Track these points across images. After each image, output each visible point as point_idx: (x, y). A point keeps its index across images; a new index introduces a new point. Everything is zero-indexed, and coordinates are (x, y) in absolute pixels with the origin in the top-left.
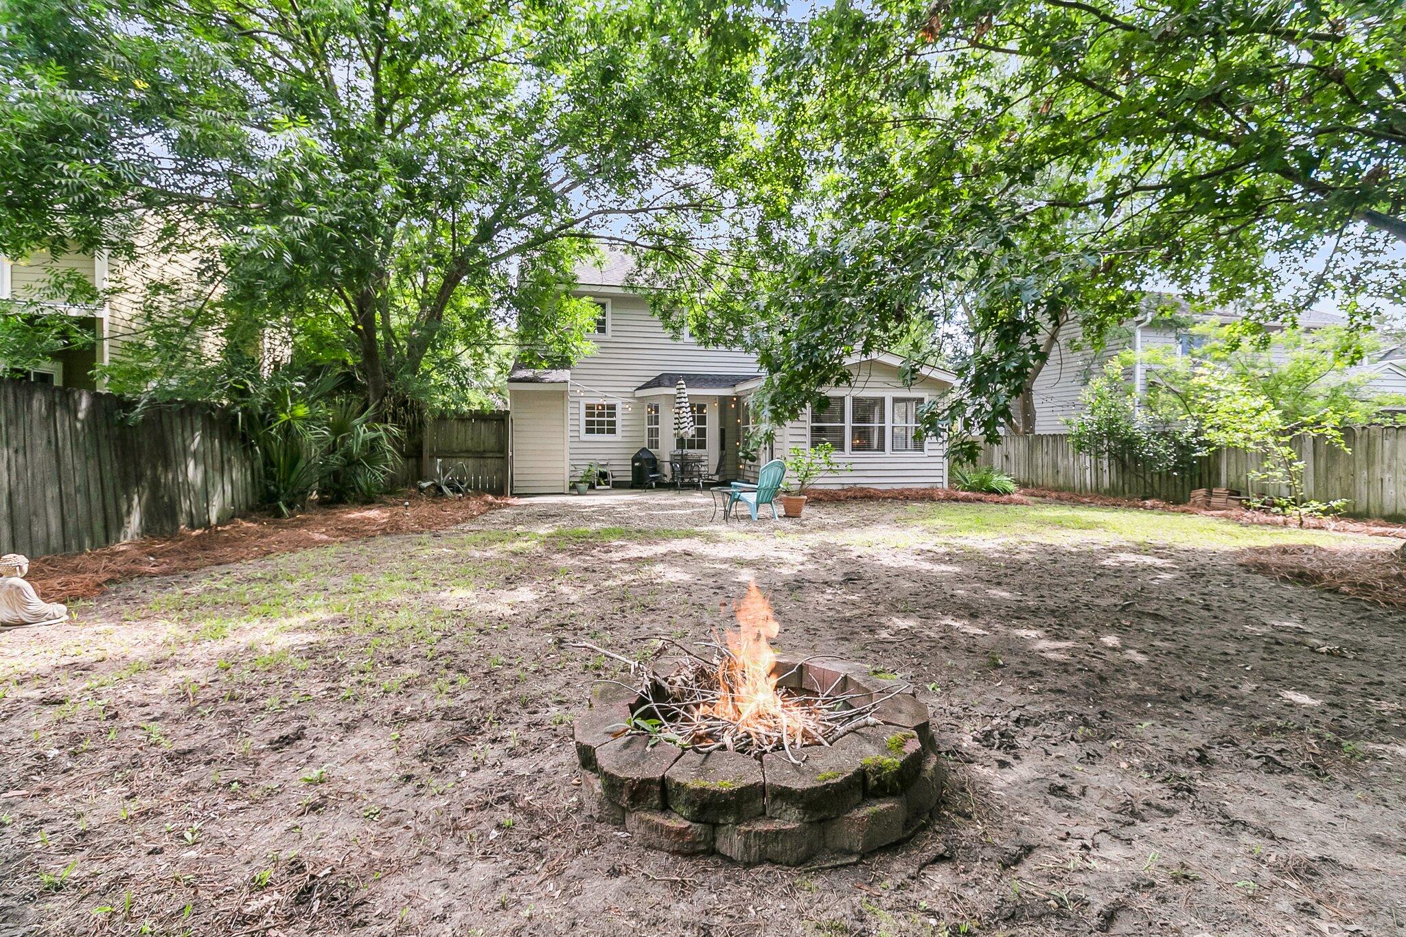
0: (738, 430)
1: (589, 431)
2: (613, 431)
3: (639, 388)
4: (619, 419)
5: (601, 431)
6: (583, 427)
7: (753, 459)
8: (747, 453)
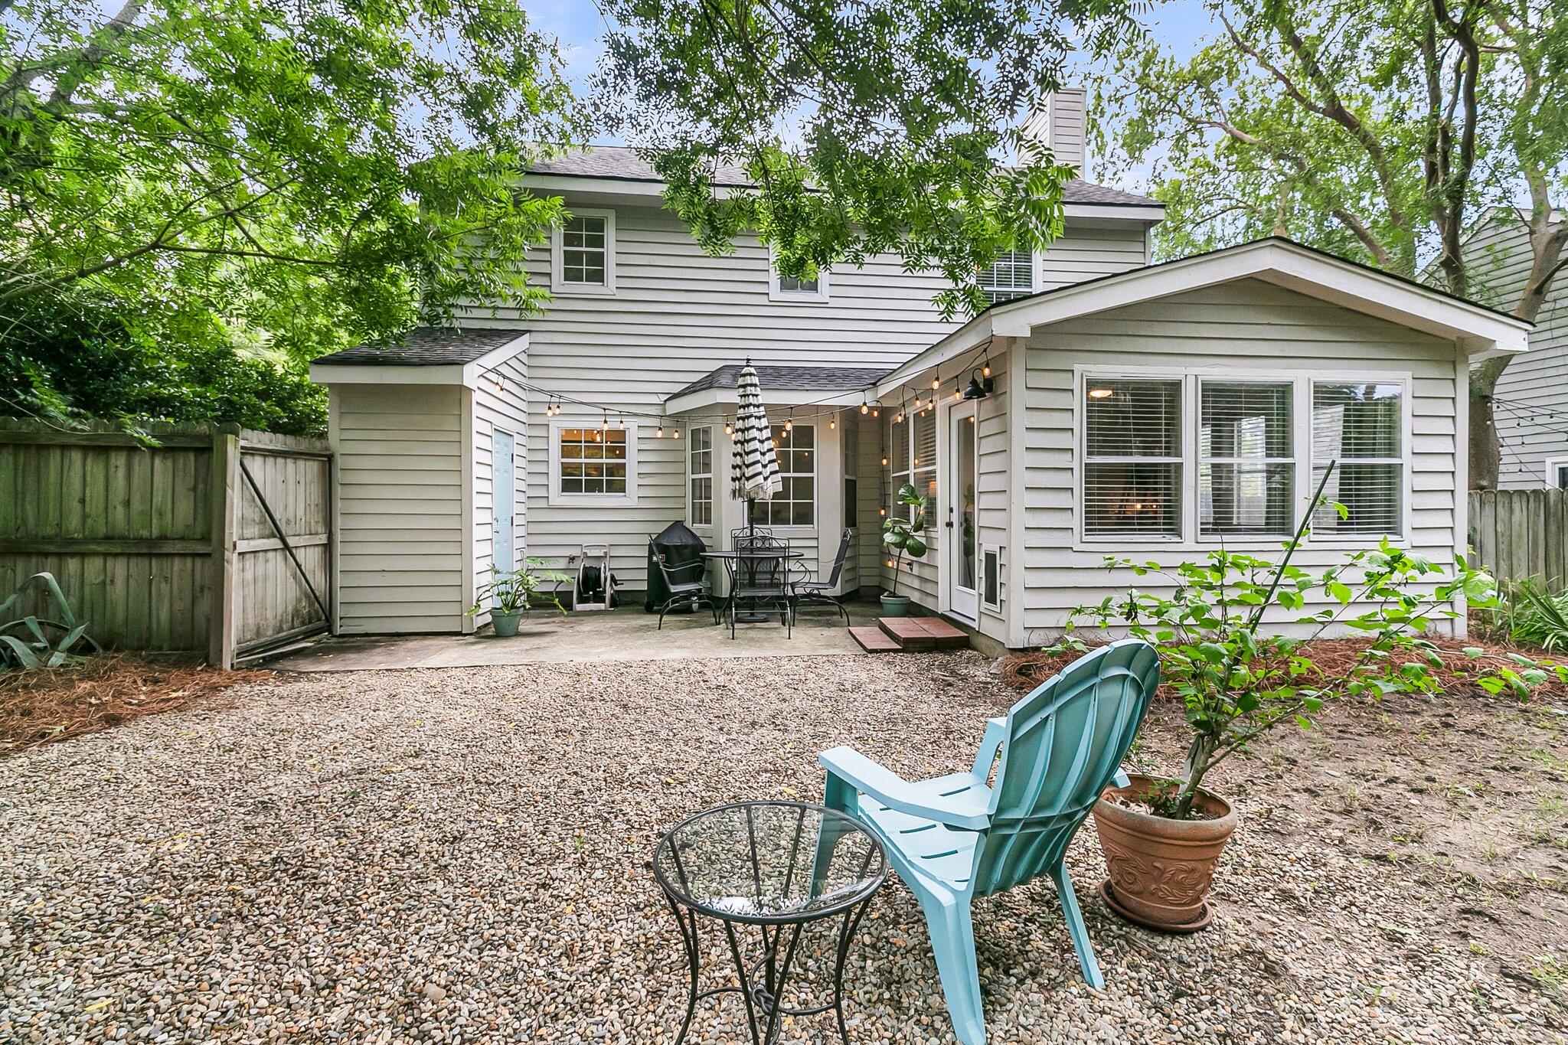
0: (884, 484)
1: (570, 486)
2: (618, 487)
3: (675, 396)
4: (631, 460)
5: (593, 487)
6: (556, 478)
7: (918, 550)
8: (905, 535)
